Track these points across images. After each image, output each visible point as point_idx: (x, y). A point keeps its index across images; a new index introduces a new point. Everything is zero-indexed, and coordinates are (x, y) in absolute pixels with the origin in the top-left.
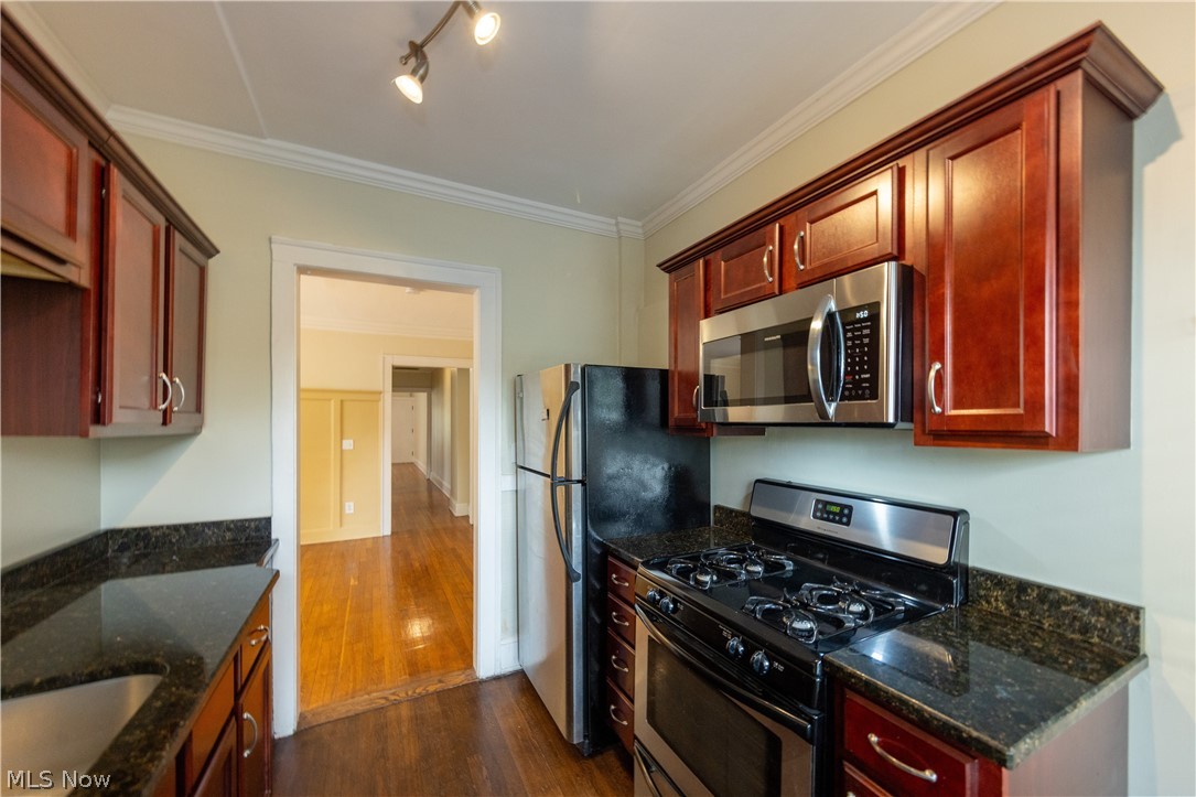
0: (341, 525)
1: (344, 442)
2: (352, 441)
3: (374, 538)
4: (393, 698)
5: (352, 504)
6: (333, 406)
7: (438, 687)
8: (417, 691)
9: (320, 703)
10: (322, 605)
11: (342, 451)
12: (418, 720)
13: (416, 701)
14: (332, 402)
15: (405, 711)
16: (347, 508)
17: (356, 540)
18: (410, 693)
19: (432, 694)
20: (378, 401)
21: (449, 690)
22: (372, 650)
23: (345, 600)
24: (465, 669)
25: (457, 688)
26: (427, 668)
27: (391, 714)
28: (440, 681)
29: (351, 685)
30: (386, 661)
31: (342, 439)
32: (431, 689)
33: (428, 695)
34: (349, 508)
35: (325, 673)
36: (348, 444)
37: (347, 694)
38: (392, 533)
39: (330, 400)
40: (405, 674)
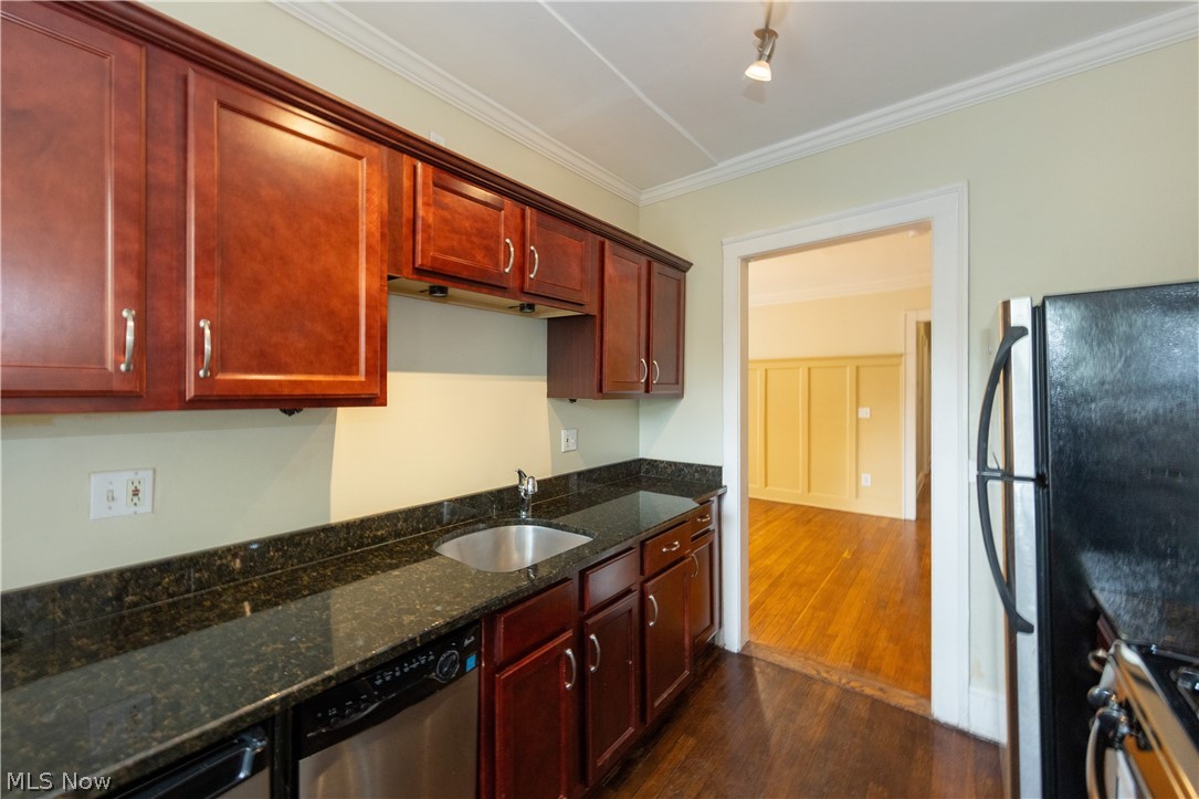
0: (857, 496)
1: (860, 409)
2: (868, 410)
3: (893, 519)
4: (825, 675)
5: (869, 476)
6: (849, 373)
7: (878, 694)
8: (852, 684)
9: (766, 643)
10: (808, 565)
11: (858, 419)
12: (838, 710)
13: (847, 693)
14: (848, 369)
15: (830, 694)
16: (863, 480)
17: (872, 516)
18: (844, 681)
19: (867, 697)
20: (898, 365)
21: (888, 705)
22: (830, 624)
23: (830, 569)
24: (922, 696)
25: (900, 710)
26: (876, 671)
27: (817, 688)
28: (881, 690)
29: (796, 643)
30: (838, 640)
31: (858, 405)
32: (868, 691)
33: (861, 694)
34: (866, 480)
35: (782, 621)
36: (864, 413)
37: (789, 648)
38: (917, 519)
39: (845, 367)
40: (850, 661)
